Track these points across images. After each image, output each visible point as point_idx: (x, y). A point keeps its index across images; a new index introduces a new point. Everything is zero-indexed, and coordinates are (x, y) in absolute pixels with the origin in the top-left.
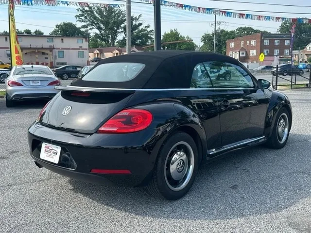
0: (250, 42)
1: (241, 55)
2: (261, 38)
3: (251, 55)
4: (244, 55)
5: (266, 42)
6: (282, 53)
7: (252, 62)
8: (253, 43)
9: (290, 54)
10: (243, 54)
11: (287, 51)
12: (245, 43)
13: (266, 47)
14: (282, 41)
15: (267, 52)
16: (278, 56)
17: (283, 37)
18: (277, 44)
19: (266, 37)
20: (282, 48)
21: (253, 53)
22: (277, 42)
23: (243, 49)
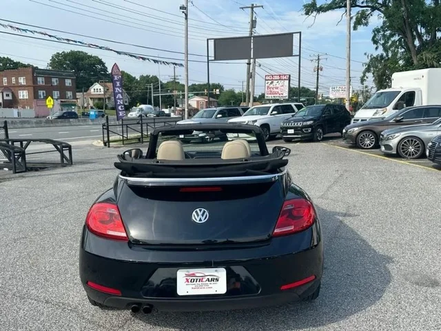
0: (17, 79)
1: (5, 98)
2: (33, 75)
3: (21, 98)
4: (10, 98)
5: (41, 80)
6: (62, 96)
7: (24, 107)
8: (22, 81)
9: (75, 97)
10: (8, 95)
11: (69, 94)
12: (9, 81)
13: (42, 88)
14: (62, 81)
15: (43, 93)
16: (59, 100)
17: (62, 75)
18: (55, 84)
19: (39, 73)
20: (62, 89)
21: (23, 96)
22: (55, 81)
23: (6, 88)
